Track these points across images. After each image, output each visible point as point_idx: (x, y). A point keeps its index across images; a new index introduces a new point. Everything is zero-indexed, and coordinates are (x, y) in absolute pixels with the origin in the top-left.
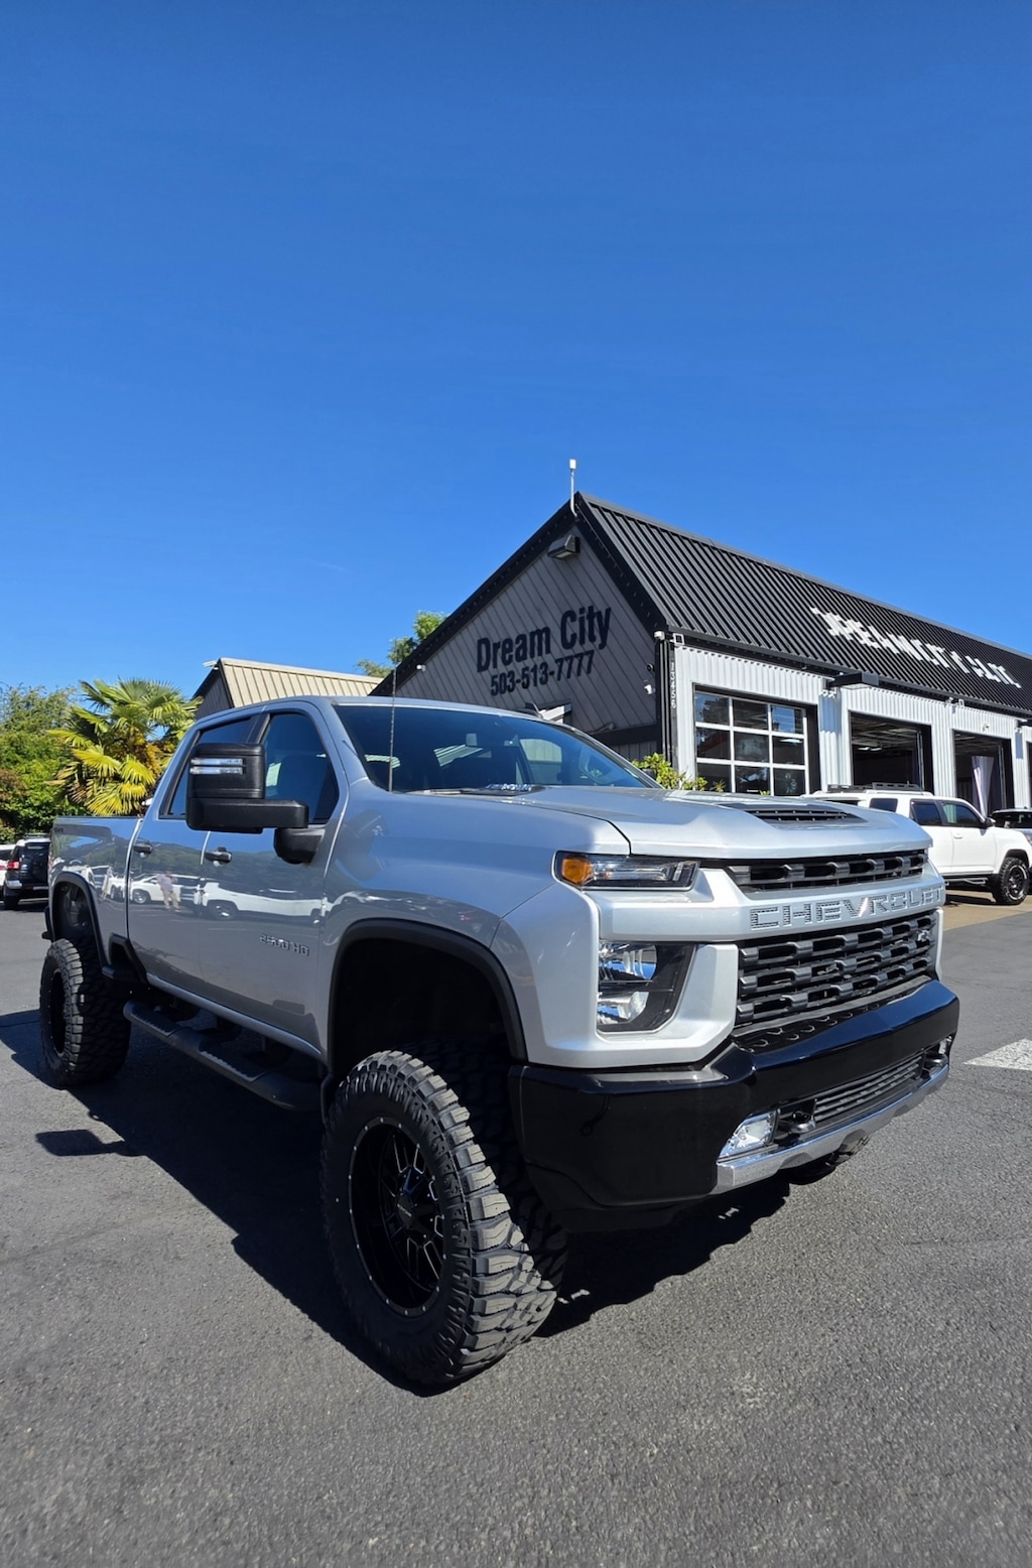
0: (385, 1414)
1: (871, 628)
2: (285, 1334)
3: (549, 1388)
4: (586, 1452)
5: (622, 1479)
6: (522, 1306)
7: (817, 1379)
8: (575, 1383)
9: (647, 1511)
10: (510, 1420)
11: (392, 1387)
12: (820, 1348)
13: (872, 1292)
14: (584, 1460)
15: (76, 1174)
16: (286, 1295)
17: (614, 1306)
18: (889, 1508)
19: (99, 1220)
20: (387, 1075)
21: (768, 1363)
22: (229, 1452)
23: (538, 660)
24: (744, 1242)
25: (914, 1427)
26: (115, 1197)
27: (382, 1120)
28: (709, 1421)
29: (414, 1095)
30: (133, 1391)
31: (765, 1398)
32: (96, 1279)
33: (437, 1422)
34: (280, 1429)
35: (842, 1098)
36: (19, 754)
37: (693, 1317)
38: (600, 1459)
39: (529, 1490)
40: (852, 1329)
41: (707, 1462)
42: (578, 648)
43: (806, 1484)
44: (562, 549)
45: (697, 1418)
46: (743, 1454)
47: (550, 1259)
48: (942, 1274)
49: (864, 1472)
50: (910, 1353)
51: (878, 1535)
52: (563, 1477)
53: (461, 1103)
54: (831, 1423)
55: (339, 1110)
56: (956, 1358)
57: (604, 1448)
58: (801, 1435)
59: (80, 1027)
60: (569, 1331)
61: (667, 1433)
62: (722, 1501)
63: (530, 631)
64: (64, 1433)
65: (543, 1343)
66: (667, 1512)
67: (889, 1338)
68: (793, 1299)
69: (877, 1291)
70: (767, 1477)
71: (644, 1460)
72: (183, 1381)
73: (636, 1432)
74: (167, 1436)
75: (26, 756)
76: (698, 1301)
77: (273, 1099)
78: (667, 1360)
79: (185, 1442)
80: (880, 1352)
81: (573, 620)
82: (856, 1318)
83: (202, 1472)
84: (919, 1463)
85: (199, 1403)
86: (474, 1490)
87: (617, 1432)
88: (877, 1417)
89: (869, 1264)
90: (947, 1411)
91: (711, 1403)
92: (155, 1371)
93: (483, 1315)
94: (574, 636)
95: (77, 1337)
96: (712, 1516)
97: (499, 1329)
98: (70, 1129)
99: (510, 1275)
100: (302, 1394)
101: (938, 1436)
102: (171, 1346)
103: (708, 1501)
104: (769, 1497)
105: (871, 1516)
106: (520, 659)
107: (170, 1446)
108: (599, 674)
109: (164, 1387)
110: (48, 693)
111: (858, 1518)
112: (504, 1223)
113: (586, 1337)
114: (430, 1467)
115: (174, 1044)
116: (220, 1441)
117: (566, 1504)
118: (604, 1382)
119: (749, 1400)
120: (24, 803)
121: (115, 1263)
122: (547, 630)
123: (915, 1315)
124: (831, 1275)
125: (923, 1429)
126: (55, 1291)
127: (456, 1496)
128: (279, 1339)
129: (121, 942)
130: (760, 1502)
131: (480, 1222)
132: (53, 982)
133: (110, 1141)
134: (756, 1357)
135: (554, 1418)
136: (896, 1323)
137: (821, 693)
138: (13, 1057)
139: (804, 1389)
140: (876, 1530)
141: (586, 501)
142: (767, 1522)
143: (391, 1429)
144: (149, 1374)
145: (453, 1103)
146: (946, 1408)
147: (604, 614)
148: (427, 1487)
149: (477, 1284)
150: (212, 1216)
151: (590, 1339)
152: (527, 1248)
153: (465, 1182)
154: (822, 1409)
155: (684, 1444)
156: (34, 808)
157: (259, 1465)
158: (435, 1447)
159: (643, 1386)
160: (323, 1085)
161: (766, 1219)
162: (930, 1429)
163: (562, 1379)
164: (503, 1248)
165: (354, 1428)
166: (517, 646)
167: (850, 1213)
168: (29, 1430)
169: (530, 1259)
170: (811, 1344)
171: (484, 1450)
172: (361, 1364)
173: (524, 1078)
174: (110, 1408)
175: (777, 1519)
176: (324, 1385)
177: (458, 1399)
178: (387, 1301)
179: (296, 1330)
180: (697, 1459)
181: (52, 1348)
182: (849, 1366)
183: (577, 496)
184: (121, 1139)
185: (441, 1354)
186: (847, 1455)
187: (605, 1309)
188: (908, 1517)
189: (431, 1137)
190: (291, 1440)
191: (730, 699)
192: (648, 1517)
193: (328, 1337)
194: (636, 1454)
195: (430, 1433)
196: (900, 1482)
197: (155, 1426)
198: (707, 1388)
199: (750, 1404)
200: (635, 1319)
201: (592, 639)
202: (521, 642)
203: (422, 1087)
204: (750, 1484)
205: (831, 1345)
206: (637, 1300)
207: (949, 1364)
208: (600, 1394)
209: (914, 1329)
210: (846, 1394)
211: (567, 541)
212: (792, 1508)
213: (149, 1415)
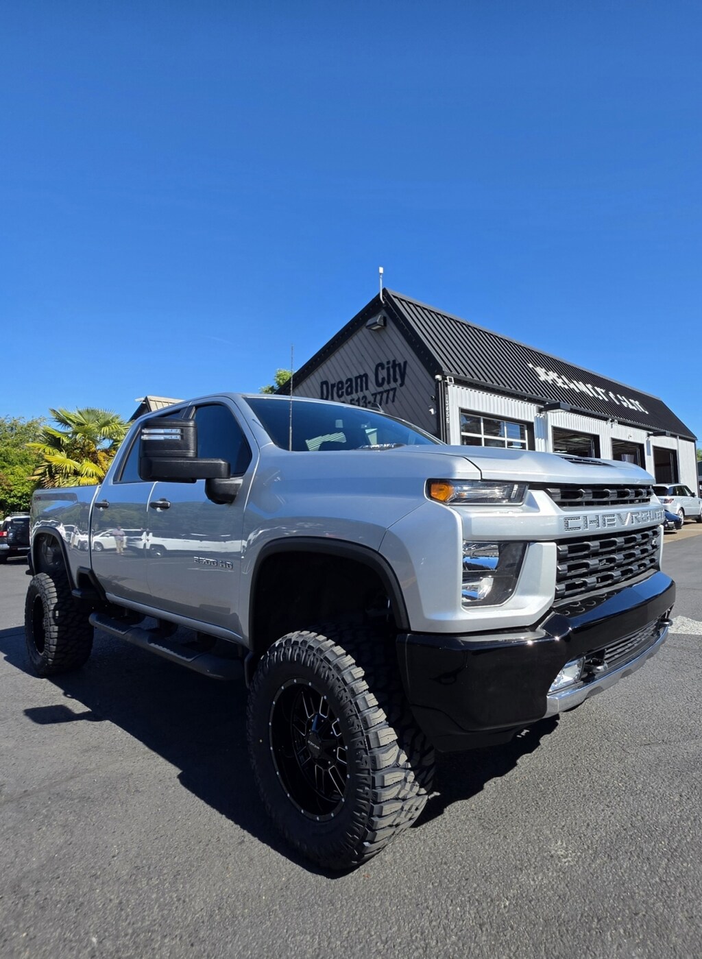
0: (306, 895)
1: (563, 377)
2: (223, 841)
3: (424, 864)
4: (458, 909)
5: (487, 926)
6: (406, 808)
7: (606, 841)
8: (442, 859)
9: (510, 950)
10: (400, 891)
11: (309, 874)
12: (603, 820)
13: (627, 779)
14: (458, 915)
15: (56, 736)
16: (222, 812)
17: (459, 802)
18: (677, 929)
19: (74, 768)
20: (300, 648)
21: (571, 833)
22: (189, 937)
23: (361, 394)
24: (537, 751)
25: (678, 869)
26: (87, 751)
27: (295, 681)
28: (540, 878)
29: (322, 660)
30: (108, 895)
31: (575, 857)
32: (75, 811)
33: (346, 897)
34: (228, 913)
35: (618, 649)
36: (6, 462)
37: (514, 804)
38: (469, 913)
39: (422, 942)
40: (621, 805)
41: (545, 907)
42: (386, 387)
43: (617, 917)
44: (375, 324)
45: (531, 876)
46: (568, 900)
47: (425, 772)
48: (669, 763)
49: (654, 904)
50: (663, 818)
51: (674, 950)
52: (445, 930)
53: (358, 664)
54: (622, 871)
55: (261, 676)
56: (692, 818)
57: (471, 905)
58: (604, 882)
59: (56, 634)
60: (431, 821)
61: (513, 889)
62: (562, 936)
63: (355, 376)
64: (54, 934)
65: (414, 832)
66: (525, 949)
67: (646, 809)
68: (577, 787)
69: (630, 778)
70: (589, 915)
71: (501, 911)
72: (148, 884)
73: (491, 891)
74: (139, 928)
75: (11, 463)
76: (515, 793)
77: (208, 672)
78: (502, 837)
79: (153, 932)
80: (642, 818)
81: (383, 368)
82: (622, 797)
83: (168, 955)
84: (688, 894)
85: (162, 900)
86: (381, 947)
87: (478, 892)
88: (652, 864)
89: (621, 760)
90: (696, 856)
91: (539, 865)
92: (125, 877)
93: (380, 816)
94: (383, 379)
95: (61, 857)
96: (557, 948)
97: (391, 826)
98: (50, 705)
99: (399, 786)
100: (241, 885)
101: (695, 873)
102: (136, 857)
103: (552, 937)
104: (593, 929)
105: (666, 936)
106: (348, 394)
107: (142, 936)
108: (400, 402)
109: (133, 890)
110: (26, 421)
111: (658, 939)
112: (394, 748)
113: (443, 825)
114: (346, 932)
115: (128, 640)
116: (182, 928)
117: (451, 950)
118: (462, 856)
119: (564, 860)
120: (10, 494)
121: (89, 798)
122: (366, 375)
123: (659, 791)
124: (599, 769)
125: (684, 870)
126: (42, 823)
127: (368, 953)
128: (220, 845)
129: (86, 572)
130: (588, 934)
131: (377, 749)
132: (35, 604)
133: (81, 712)
134: (562, 829)
135: (431, 886)
136: (648, 798)
137: (536, 415)
138: (5, 658)
139: (599, 849)
140: (672, 946)
141: (390, 294)
142: (597, 950)
143: (313, 906)
144: (121, 880)
145: (351, 665)
146: (695, 853)
147: (402, 365)
148: (346, 948)
149: (376, 795)
150: (161, 759)
151: (446, 826)
152: (410, 766)
153: (365, 721)
154: (614, 862)
155: (526, 896)
156: (18, 498)
157: (214, 944)
158: (348, 916)
159: (489, 856)
160: (246, 660)
161: (548, 736)
162: (688, 870)
163: (431, 857)
164: (394, 767)
165: (284, 907)
166: (347, 385)
167: (601, 728)
168: (24, 934)
169: (412, 773)
170: (596, 817)
171: (384, 915)
172: (284, 858)
173: (408, 643)
174: (91, 910)
175: (602, 945)
176: (258, 877)
177: (359, 877)
178: (302, 811)
179: (232, 837)
180: (538, 907)
181: (42, 867)
182: (625, 830)
183: (384, 291)
184: (88, 709)
185: (348, 847)
186: (639, 893)
187: (453, 804)
188: (691, 934)
189: (337, 690)
190: (237, 922)
191: (482, 418)
192: (512, 955)
193: (256, 841)
194: (494, 908)
195: (342, 906)
196: (679, 909)
197: (128, 921)
198: (533, 854)
199: (565, 863)
200: (475, 809)
201: (395, 380)
202: (349, 383)
203: (328, 654)
204: (578, 921)
205: (610, 817)
206: (474, 796)
207: (690, 823)
208: (461, 865)
209: (660, 802)
210: (628, 850)
211: (378, 318)
212: (611, 936)
213: (123, 913)
